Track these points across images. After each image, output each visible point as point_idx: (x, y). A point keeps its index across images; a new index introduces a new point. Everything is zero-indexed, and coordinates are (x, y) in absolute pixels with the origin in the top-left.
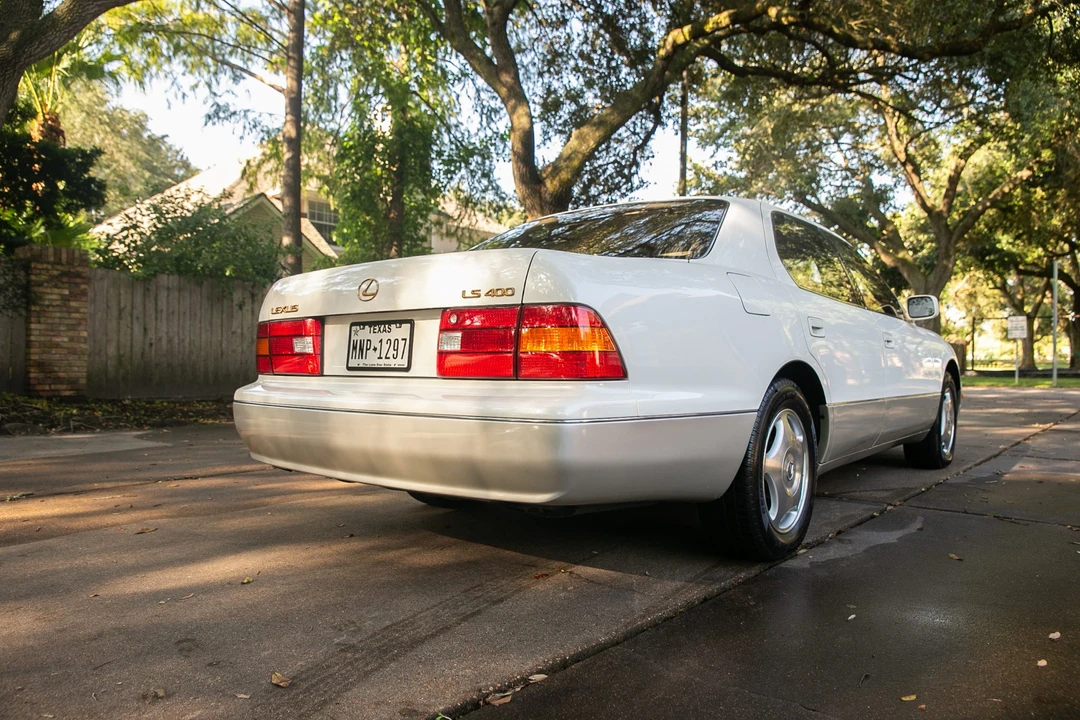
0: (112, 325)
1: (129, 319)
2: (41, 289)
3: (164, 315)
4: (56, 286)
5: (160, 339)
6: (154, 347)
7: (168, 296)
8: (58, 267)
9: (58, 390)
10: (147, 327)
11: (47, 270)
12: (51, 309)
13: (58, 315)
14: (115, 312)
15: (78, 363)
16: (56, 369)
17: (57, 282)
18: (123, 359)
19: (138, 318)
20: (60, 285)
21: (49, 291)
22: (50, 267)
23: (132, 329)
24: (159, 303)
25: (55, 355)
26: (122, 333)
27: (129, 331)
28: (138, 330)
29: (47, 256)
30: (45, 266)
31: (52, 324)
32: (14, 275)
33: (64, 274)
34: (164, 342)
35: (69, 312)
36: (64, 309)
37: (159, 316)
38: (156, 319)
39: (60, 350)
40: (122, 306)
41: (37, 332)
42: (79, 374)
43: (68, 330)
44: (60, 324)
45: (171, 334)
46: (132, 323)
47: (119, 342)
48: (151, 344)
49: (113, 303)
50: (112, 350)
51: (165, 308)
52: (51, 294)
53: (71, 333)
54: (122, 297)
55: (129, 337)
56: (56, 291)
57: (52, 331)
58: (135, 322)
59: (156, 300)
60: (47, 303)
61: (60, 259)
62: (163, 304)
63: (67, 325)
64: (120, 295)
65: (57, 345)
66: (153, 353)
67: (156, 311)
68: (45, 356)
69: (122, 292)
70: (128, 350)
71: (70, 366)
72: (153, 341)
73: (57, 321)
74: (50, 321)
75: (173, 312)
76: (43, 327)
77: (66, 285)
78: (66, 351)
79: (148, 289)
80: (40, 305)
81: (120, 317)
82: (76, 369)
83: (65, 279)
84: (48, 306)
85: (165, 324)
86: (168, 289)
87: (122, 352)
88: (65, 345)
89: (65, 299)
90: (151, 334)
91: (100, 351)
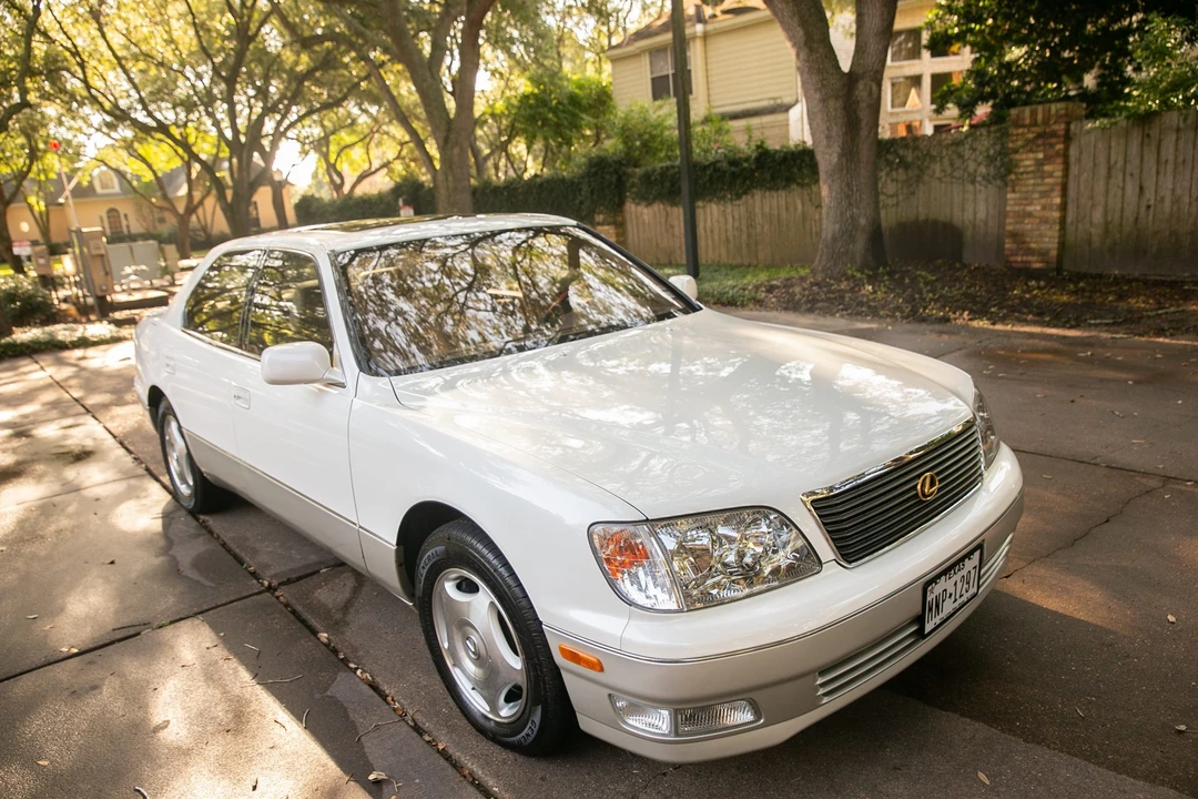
0: (1100, 186)
1: (1120, 176)
2: (1017, 157)
3: (1170, 167)
4: (1031, 151)
5: (1162, 199)
6: (1152, 209)
7: (1177, 139)
8: (1034, 129)
9: (1029, 262)
10: (1145, 185)
11: (1023, 134)
12: (1025, 176)
13: (1032, 181)
14: (1102, 171)
15: (1049, 233)
16: (1028, 239)
17: (1030, 145)
18: (1111, 226)
19: (1132, 175)
20: (1034, 148)
21: (1024, 156)
22: (1026, 130)
23: (1123, 189)
24: (1163, 153)
25: (1028, 225)
26: (1112, 193)
27: (1120, 192)
28: (1131, 190)
29: (1024, 119)
30: (1020, 131)
31: (1027, 192)
32: (1003, 144)
33: (1039, 136)
34: (1167, 203)
35: (1043, 178)
36: (1038, 174)
37: (1162, 169)
38: (1158, 173)
39: (1032, 220)
40: (1112, 162)
41: (1012, 202)
42: (1050, 246)
43: (1041, 197)
44: (1033, 192)
45: (1179, 191)
46: (1124, 181)
47: (1106, 205)
48: (1149, 207)
49: (1102, 159)
50: (1098, 216)
51: (1171, 158)
52: (1026, 159)
53: (1043, 201)
54: (1113, 150)
55: (1119, 199)
56: (1031, 155)
57: (1026, 199)
58: (1128, 178)
59: (1159, 147)
60: (1022, 170)
61: (1036, 120)
62: (1168, 151)
63: (1040, 192)
64: (1110, 148)
65: (1030, 215)
66: (1151, 217)
67: (1158, 161)
68: (1018, 226)
69: (1113, 144)
70: (1117, 215)
71: (1041, 236)
72: (1152, 202)
73: (1031, 188)
74: (1024, 189)
75: (1184, 161)
76: (1017, 196)
77: (1041, 148)
78: (1038, 221)
79: (1148, 135)
80: (1016, 174)
81: (1109, 176)
82: (1047, 240)
83: (1040, 142)
84: (1022, 173)
85: (1170, 179)
86: (1178, 130)
87: (1109, 218)
88: (1037, 214)
89: (1039, 163)
90: (1150, 195)
91: (1084, 218)
